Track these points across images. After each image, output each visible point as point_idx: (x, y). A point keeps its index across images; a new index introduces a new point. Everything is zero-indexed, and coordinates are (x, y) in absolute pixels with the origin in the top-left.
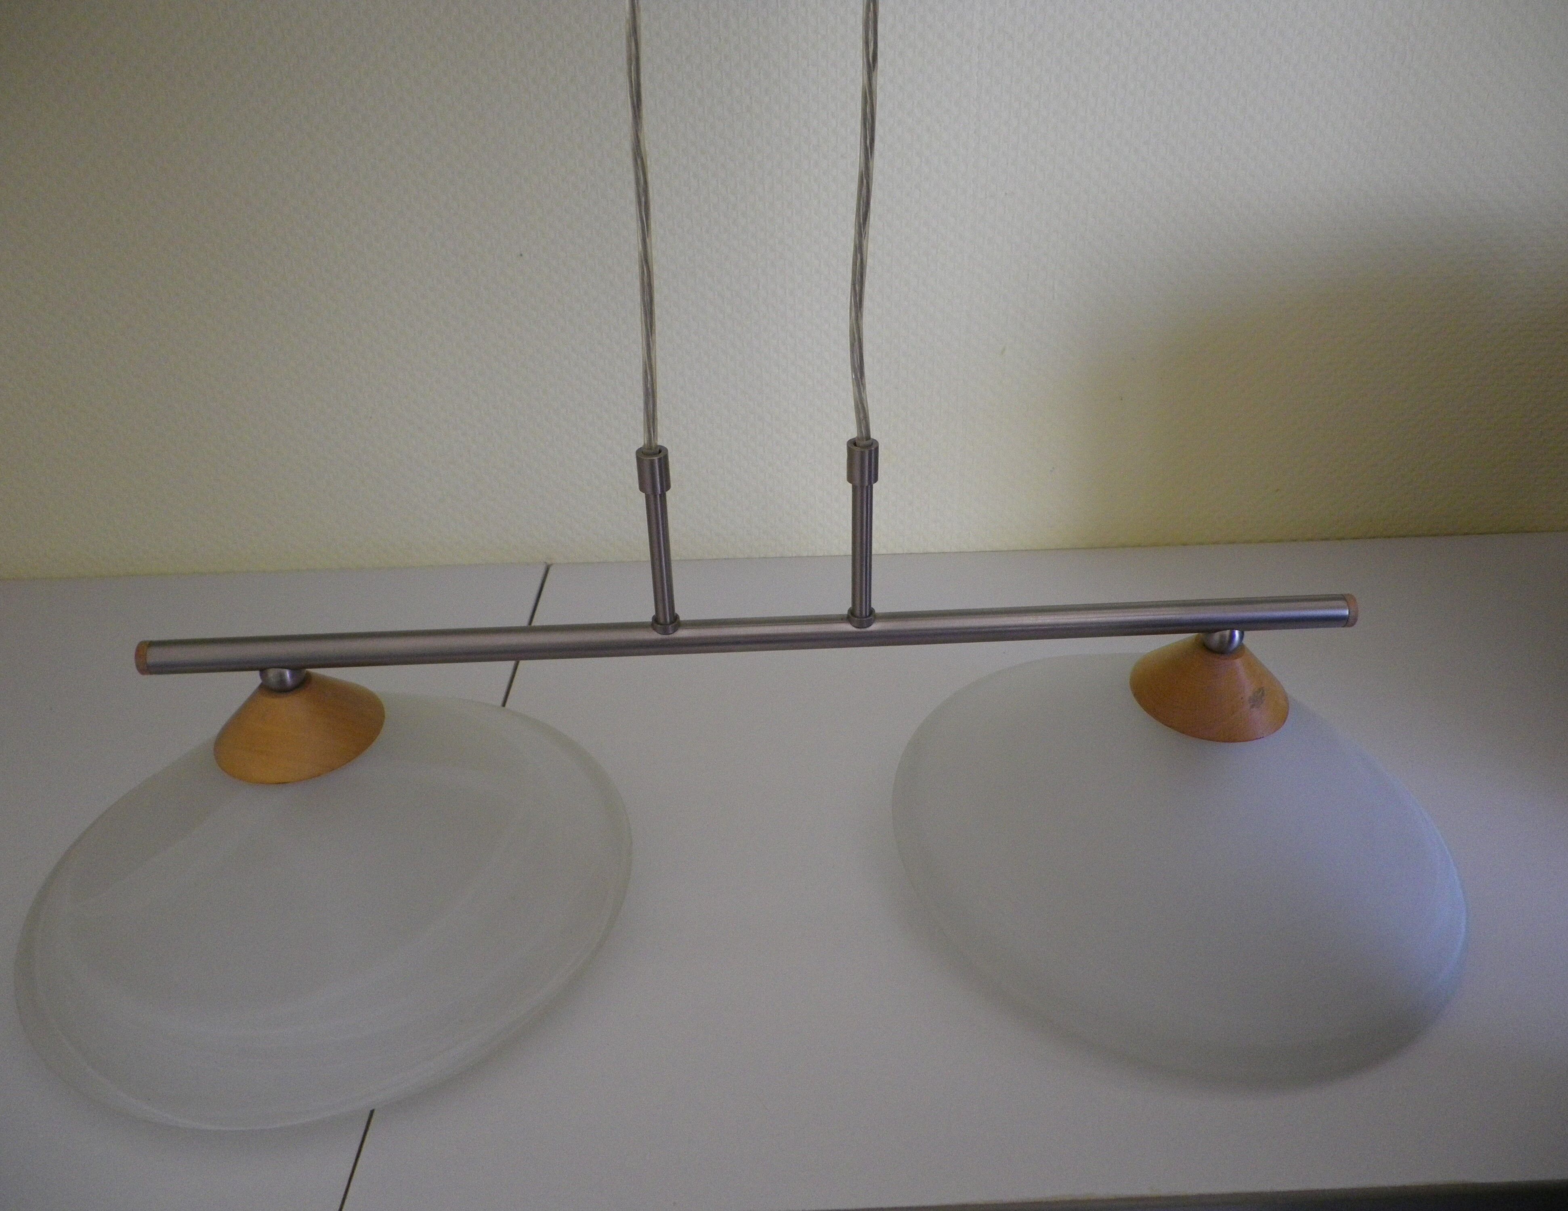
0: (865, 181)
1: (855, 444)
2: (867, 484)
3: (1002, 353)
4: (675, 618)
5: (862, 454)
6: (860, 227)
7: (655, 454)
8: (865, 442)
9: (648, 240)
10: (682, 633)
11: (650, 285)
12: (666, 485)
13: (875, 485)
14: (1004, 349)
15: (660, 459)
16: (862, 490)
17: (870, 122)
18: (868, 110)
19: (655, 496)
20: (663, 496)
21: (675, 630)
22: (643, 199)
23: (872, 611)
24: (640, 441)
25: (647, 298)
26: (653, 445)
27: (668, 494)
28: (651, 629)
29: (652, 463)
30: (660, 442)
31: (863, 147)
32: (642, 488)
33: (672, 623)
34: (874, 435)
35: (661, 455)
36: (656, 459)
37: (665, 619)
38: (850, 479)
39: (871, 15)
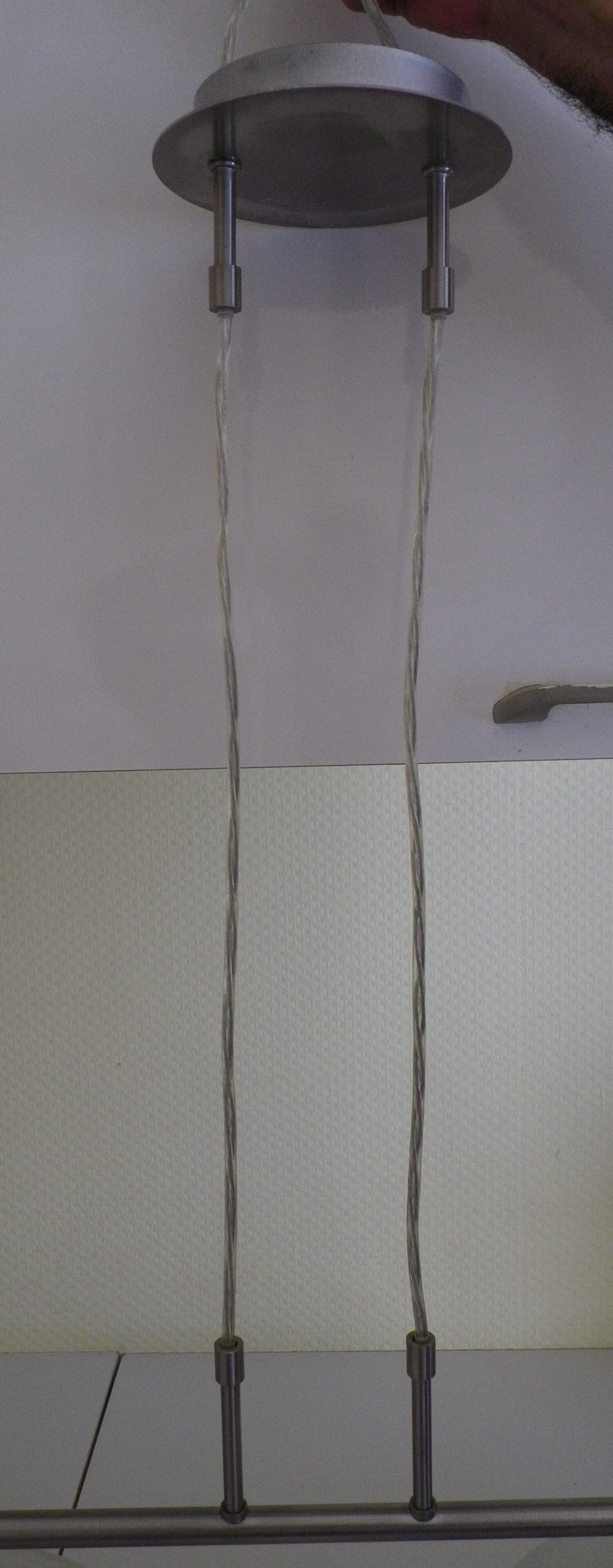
0: (418, 1117)
1: (414, 1339)
2: (425, 1378)
3: (557, 1155)
4: (243, 1504)
5: (420, 1350)
6: (414, 1152)
7: (231, 1348)
8: (422, 1339)
9: (233, 1162)
10: (251, 1522)
11: (234, 1199)
12: (240, 1377)
13: (433, 1380)
14: (558, 1151)
15: (236, 1354)
16: (421, 1385)
17: (421, 1073)
18: (419, 1063)
19: (230, 1389)
20: (237, 1389)
21: (243, 1519)
22: (231, 1130)
23: (433, 1501)
24: (218, 1332)
25: (231, 1209)
26: (231, 1336)
27: (243, 1385)
28: (219, 1517)
29: (228, 1356)
30: (237, 1333)
31: (415, 1090)
32: (218, 1379)
33: (240, 1511)
34: (430, 1329)
35: (237, 1349)
36: (232, 1353)
37: (233, 1509)
38: (410, 1372)
39: (419, 995)
